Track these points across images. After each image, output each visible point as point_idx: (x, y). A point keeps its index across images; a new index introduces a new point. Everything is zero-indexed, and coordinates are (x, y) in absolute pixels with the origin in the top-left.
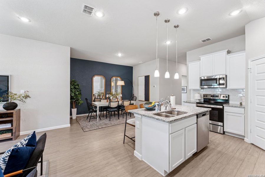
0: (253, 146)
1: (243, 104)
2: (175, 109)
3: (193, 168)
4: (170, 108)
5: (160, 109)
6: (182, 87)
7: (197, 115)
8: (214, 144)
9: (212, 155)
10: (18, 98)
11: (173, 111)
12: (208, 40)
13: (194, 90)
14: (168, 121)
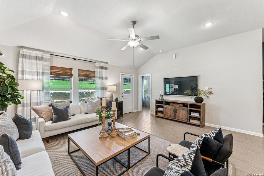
10: (204, 94)
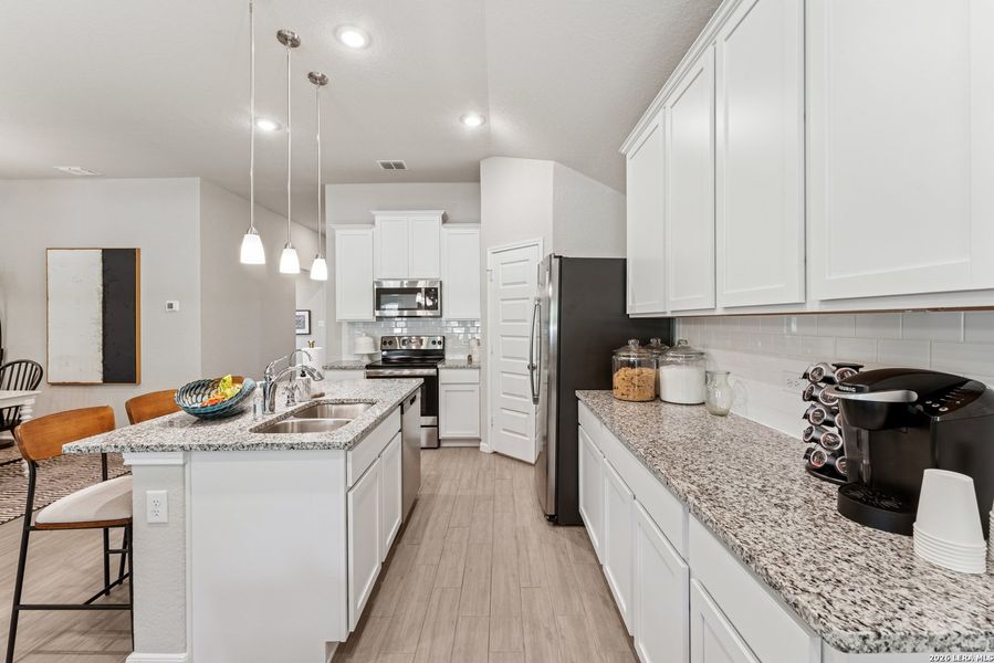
0: (497, 457)
1: (475, 358)
2: (322, 395)
3: (402, 578)
4: (305, 395)
5: (272, 404)
6: (297, 313)
7: (402, 404)
8: (429, 484)
9: (433, 516)
11: (319, 404)
12: (399, 166)
13: (352, 324)
14: (344, 441)
